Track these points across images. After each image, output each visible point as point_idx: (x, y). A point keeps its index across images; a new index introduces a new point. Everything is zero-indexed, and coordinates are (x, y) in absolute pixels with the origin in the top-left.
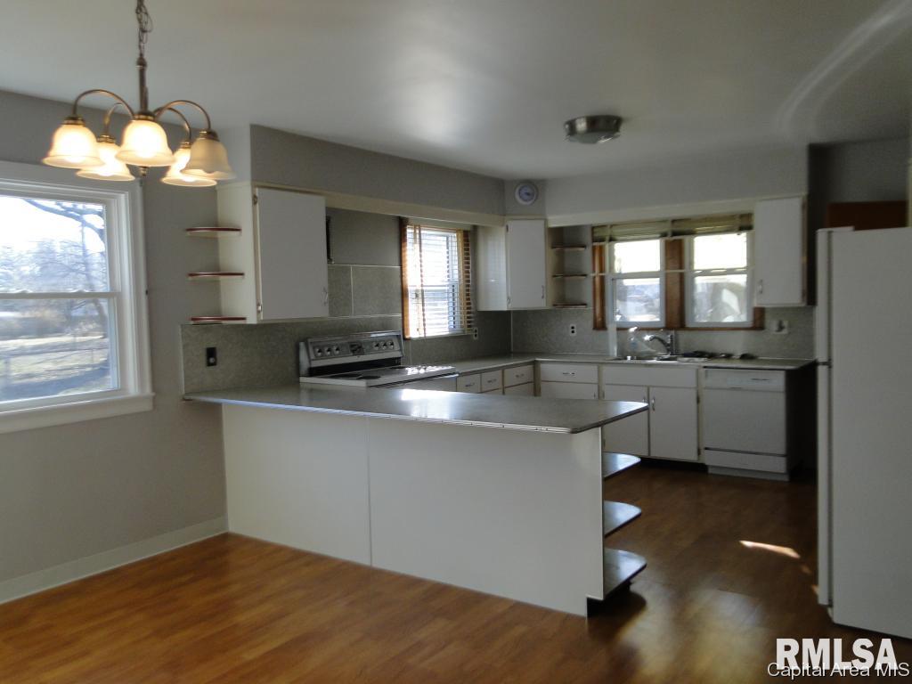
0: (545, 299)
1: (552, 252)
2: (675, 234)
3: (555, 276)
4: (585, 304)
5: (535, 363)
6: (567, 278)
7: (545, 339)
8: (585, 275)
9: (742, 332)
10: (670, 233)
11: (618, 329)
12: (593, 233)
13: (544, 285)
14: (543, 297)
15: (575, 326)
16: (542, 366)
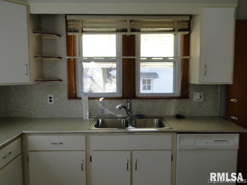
0: (28, 76)
1: (34, 36)
2: (133, 30)
3: (35, 57)
4: (61, 80)
5: (22, 136)
6: (45, 59)
7: (27, 106)
8: (61, 58)
9: (175, 100)
10: (129, 30)
11: (90, 98)
12: (67, 25)
13: (28, 63)
14: (27, 74)
15: (52, 96)
16: (29, 137)
